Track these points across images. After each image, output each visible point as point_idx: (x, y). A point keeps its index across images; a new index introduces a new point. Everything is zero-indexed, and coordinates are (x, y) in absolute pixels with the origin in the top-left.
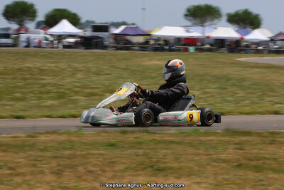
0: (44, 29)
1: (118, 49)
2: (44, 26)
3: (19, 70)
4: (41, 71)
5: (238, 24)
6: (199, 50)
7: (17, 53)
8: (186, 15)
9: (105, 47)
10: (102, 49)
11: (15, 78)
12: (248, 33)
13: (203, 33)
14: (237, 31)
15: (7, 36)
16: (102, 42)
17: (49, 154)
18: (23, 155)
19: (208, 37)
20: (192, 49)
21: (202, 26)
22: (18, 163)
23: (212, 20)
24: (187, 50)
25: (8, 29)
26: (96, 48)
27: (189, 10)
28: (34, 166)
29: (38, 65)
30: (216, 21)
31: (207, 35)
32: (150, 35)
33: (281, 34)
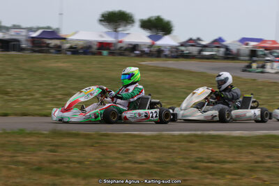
1: (35, 52)
5: (150, 29)
6: (112, 54)
8: (101, 21)
9: (22, 50)
10: (19, 51)
12: (159, 38)
13: (116, 38)
14: (150, 37)
16: (19, 45)
19: (121, 42)
20: (105, 53)
21: (115, 31)
23: (125, 26)
24: (100, 54)
26: (14, 51)
27: (103, 16)
30: (129, 27)
31: (120, 40)
32: (65, 39)
33: (191, 40)
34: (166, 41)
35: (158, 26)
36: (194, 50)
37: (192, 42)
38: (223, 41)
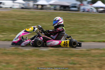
0: (91, 4)
2: (91, 3)
3: (80, 21)
4: (90, 22)
7: (79, 14)
11: (78, 25)
15: (75, 7)
17: (96, 58)
18: (85, 59)
22: (83, 62)
25: (76, 4)
28: (90, 63)
29: (88, 19)
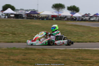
1: (28, 19)
5: (71, 10)
8: (52, 7)
9: (23, 18)
10: (22, 19)
12: (74, 14)
13: (58, 13)
14: (71, 13)
16: (22, 16)
19: (60, 15)
20: (54, 19)
21: (58, 11)
23: (62, 9)
24: (52, 19)
27: (53, 5)
30: (63, 9)
31: (60, 14)
32: (39, 14)
33: (86, 14)
34: (77, 15)
35: (74, 9)
36: (87, 18)
37: (86, 15)
38: (98, 15)
